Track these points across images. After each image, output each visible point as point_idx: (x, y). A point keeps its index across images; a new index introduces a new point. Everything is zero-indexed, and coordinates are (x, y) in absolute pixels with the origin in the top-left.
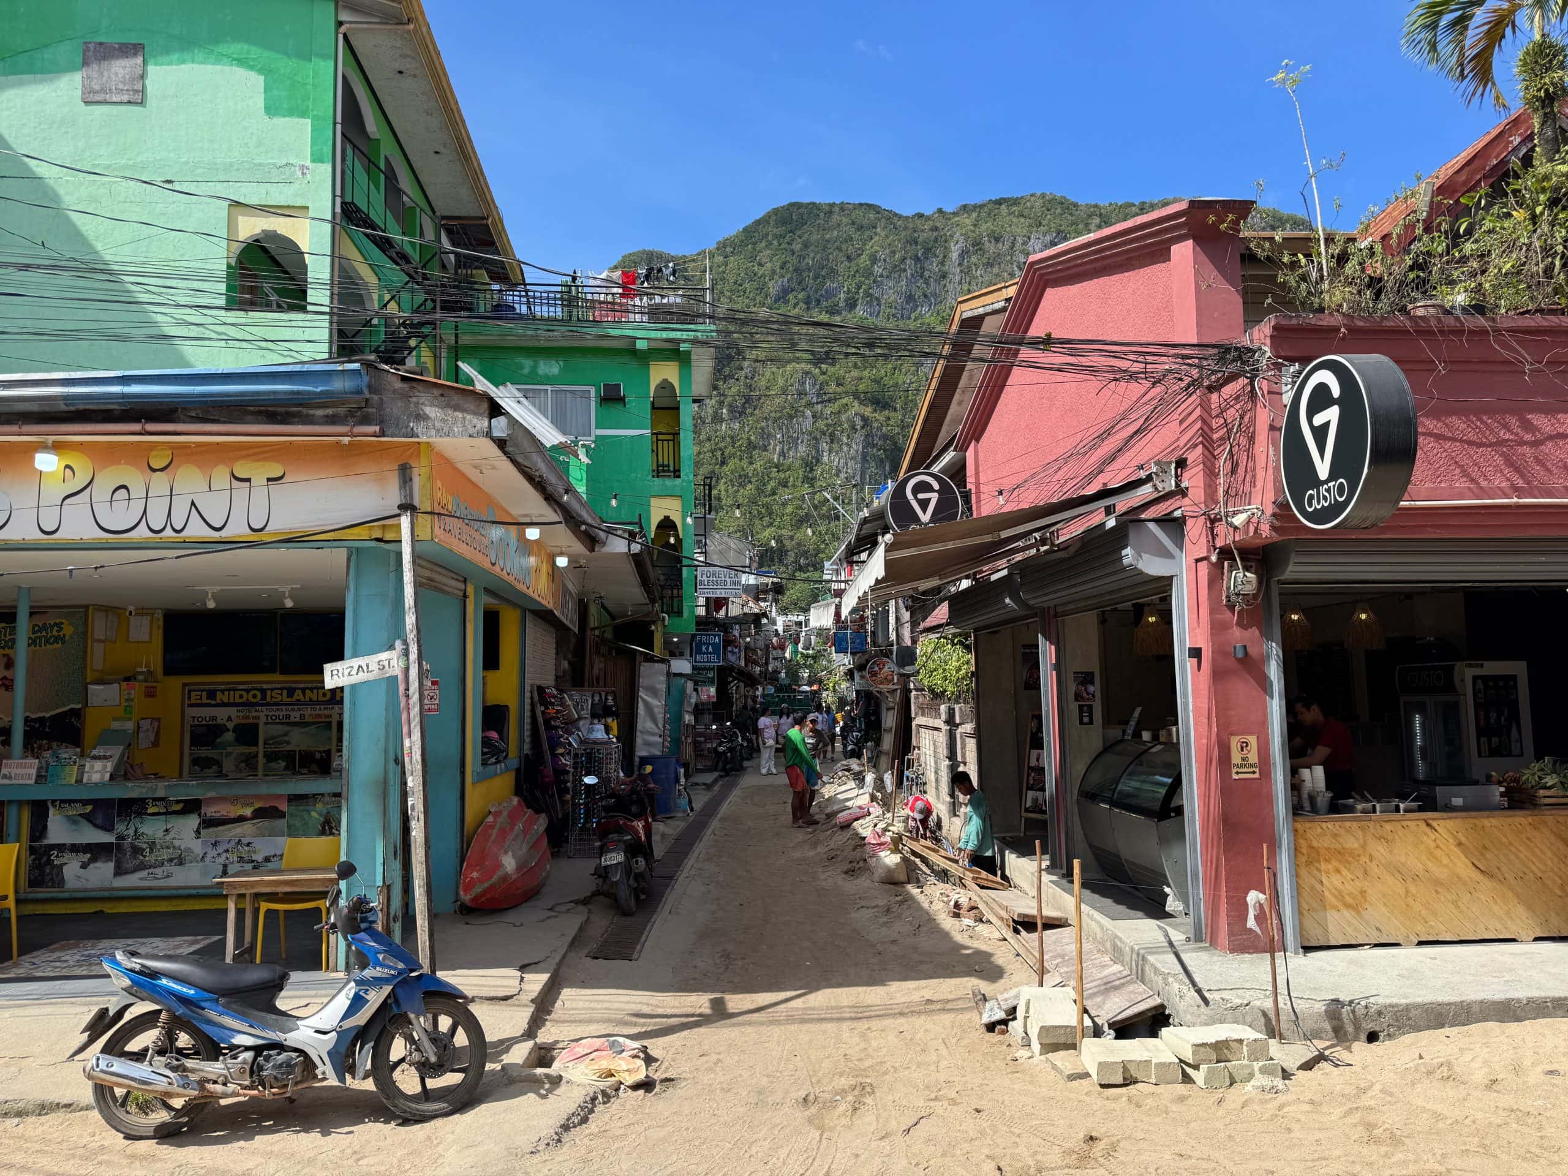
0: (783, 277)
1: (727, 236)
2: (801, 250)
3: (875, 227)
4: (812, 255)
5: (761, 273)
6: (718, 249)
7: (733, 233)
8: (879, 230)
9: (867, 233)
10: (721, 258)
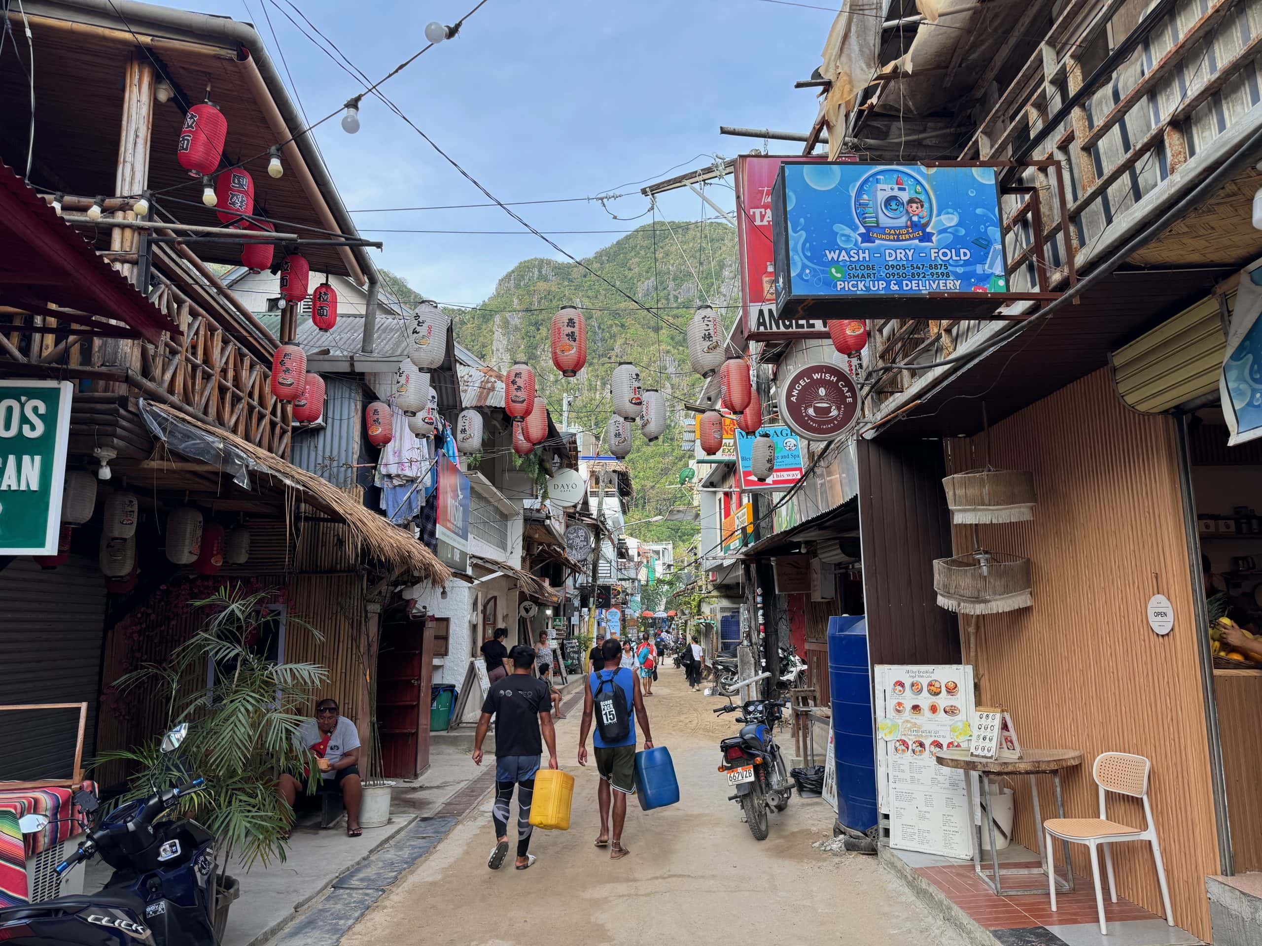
0: (649, 279)
1: (603, 247)
2: (663, 258)
3: (723, 240)
4: (672, 262)
5: (630, 275)
6: (596, 258)
7: (608, 245)
8: (726, 241)
9: (717, 245)
10: (599, 265)
